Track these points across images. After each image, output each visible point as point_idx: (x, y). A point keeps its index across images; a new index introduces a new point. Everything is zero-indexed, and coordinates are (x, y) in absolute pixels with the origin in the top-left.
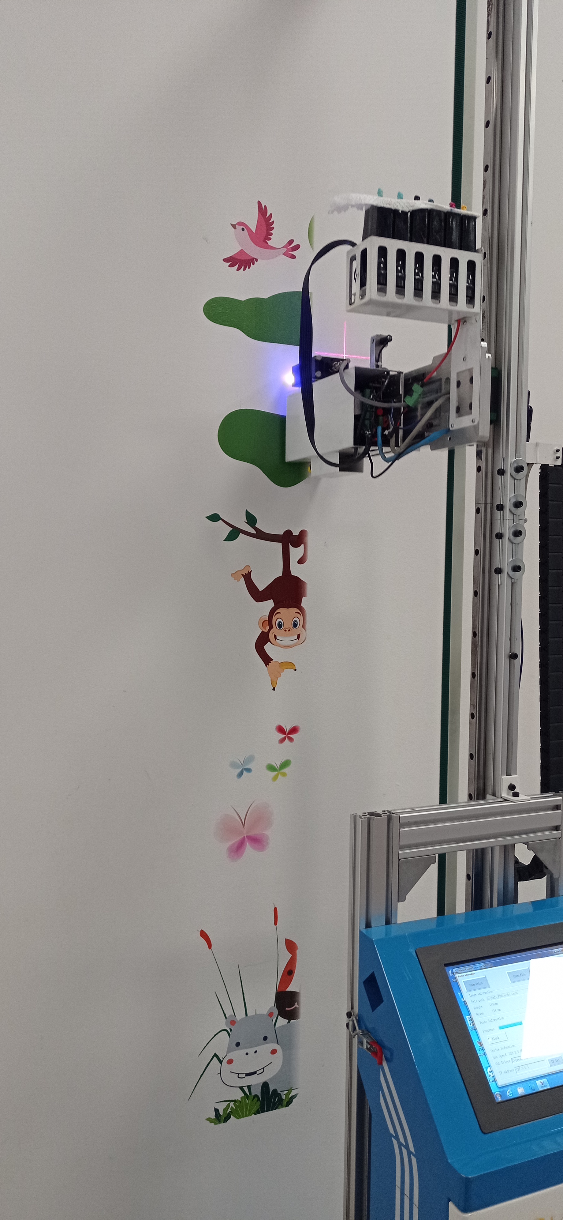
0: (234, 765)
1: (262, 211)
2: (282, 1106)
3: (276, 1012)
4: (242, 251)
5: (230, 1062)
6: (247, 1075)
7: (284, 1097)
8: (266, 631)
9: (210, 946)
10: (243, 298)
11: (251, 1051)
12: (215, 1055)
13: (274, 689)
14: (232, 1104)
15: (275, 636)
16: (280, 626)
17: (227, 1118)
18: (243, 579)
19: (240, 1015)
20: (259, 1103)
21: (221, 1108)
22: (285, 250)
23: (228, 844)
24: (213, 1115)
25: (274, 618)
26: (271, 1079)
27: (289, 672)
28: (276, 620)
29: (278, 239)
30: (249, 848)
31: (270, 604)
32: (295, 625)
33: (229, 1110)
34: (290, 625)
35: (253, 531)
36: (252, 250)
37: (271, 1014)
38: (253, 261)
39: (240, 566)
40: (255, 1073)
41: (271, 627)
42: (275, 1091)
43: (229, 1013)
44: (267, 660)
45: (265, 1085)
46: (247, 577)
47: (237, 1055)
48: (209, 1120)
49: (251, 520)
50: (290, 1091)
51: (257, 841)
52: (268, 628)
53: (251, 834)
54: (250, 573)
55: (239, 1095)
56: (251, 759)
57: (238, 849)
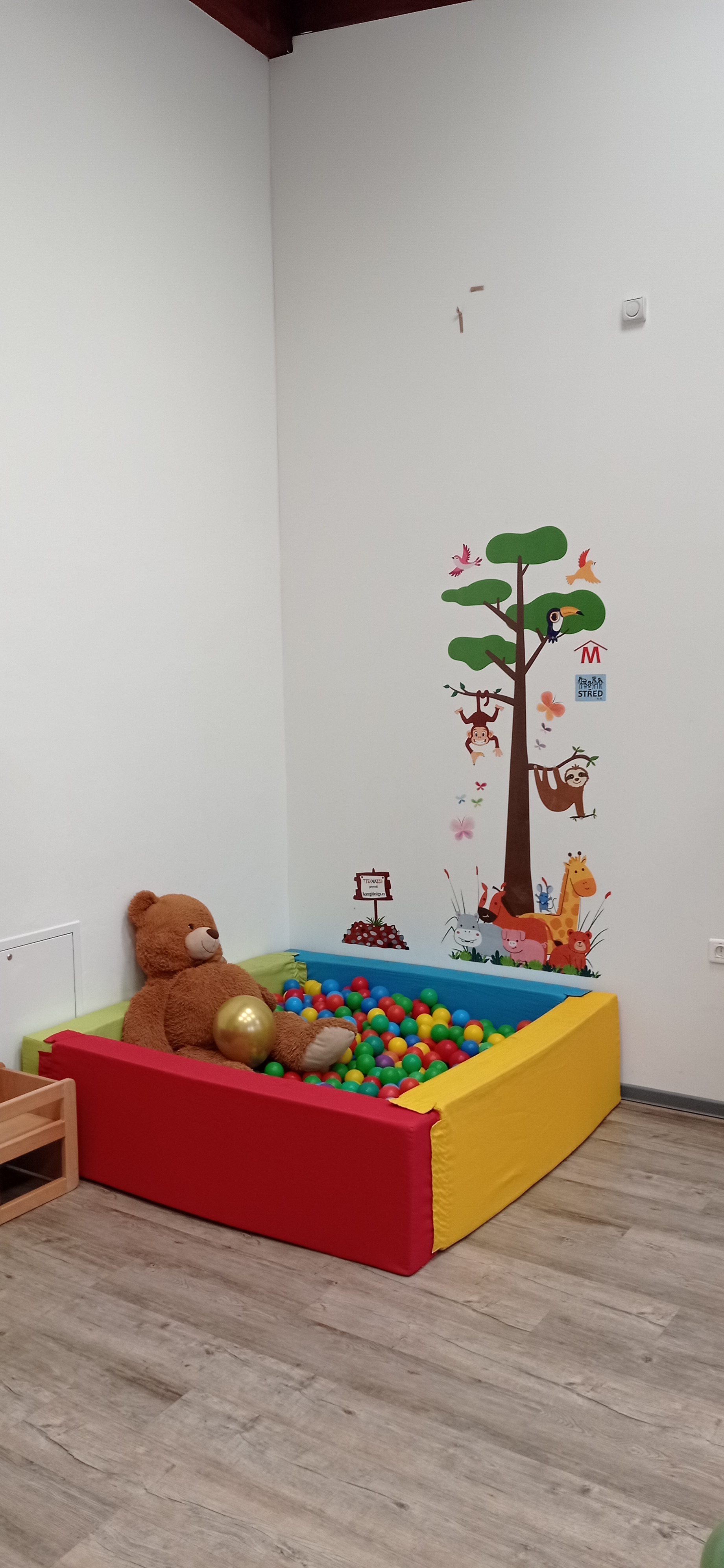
0: (457, 798)
1: (465, 548)
2: (482, 962)
3: (478, 916)
4: (457, 568)
5: (458, 932)
6: (466, 941)
7: (483, 958)
8: (470, 737)
9: (449, 878)
10: (457, 588)
11: (468, 931)
12: (452, 927)
13: (474, 765)
14: (459, 952)
15: (474, 740)
16: (476, 735)
17: (457, 958)
18: (459, 713)
19: (462, 913)
20: (471, 956)
21: (455, 952)
22: (475, 563)
23: (456, 833)
24: (451, 954)
25: (474, 731)
26: (477, 947)
27: (481, 757)
28: (474, 733)
29: (472, 559)
30: (464, 837)
31: (472, 725)
32: (483, 735)
33: (458, 955)
34: (482, 736)
35: (464, 692)
36: (461, 566)
37: (476, 917)
38: (462, 571)
39: (458, 708)
40: (469, 941)
41: (472, 736)
42: (478, 953)
43: (457, 910)
44: (471, 751)
45: (474, 949)
46: (461, 713)
47: (461, 930)
48: (450, 955)
49: (463, 687)
50: (486, 956)
51: (468, 834)
52: (471, 736)
53: (465, 830)
54: (462, 711)
55: (463, 950)
56: (464, 796)
57: (459, 836)
